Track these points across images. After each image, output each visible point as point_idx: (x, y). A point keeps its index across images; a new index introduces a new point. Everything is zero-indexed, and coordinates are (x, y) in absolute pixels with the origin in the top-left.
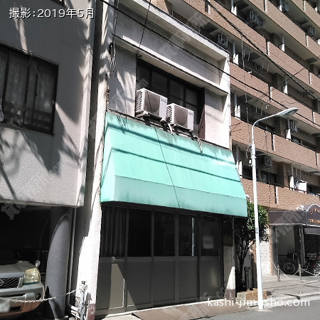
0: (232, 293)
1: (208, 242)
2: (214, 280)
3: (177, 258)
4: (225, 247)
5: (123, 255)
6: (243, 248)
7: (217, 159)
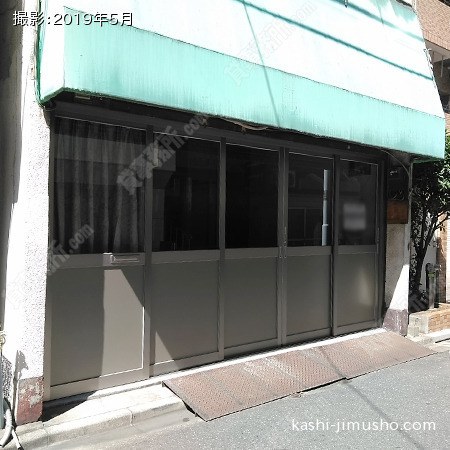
0: (401, 317)
1: (353, 216)
2: (364, 292)
3: (284, 250)
4: (389, 227)
5: (140, 249)
6: (425, 228)
7: (382, 21)
